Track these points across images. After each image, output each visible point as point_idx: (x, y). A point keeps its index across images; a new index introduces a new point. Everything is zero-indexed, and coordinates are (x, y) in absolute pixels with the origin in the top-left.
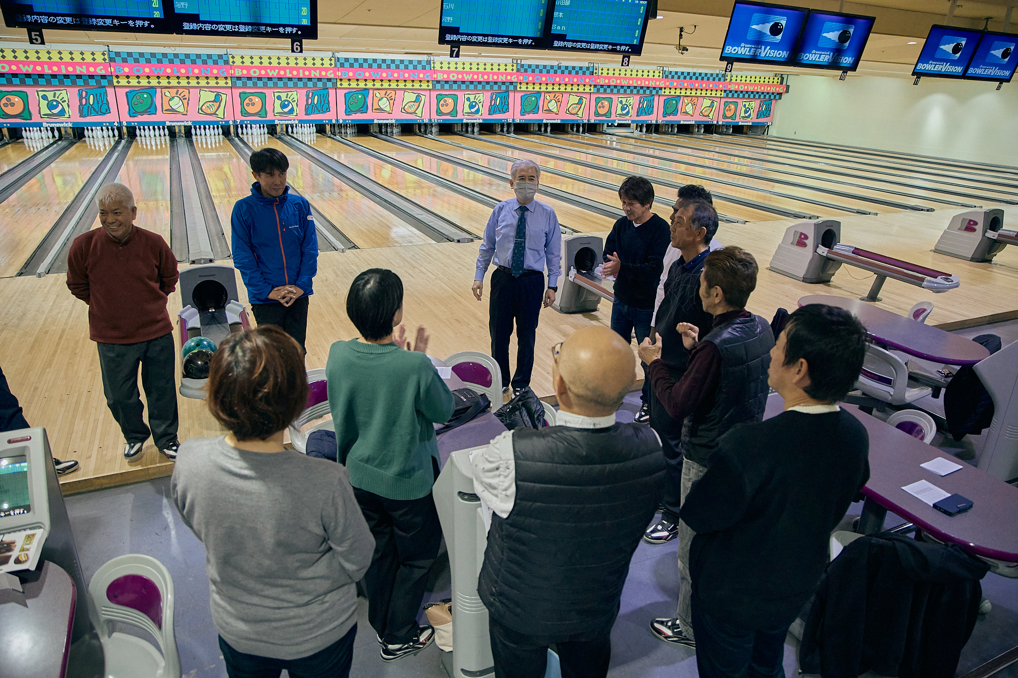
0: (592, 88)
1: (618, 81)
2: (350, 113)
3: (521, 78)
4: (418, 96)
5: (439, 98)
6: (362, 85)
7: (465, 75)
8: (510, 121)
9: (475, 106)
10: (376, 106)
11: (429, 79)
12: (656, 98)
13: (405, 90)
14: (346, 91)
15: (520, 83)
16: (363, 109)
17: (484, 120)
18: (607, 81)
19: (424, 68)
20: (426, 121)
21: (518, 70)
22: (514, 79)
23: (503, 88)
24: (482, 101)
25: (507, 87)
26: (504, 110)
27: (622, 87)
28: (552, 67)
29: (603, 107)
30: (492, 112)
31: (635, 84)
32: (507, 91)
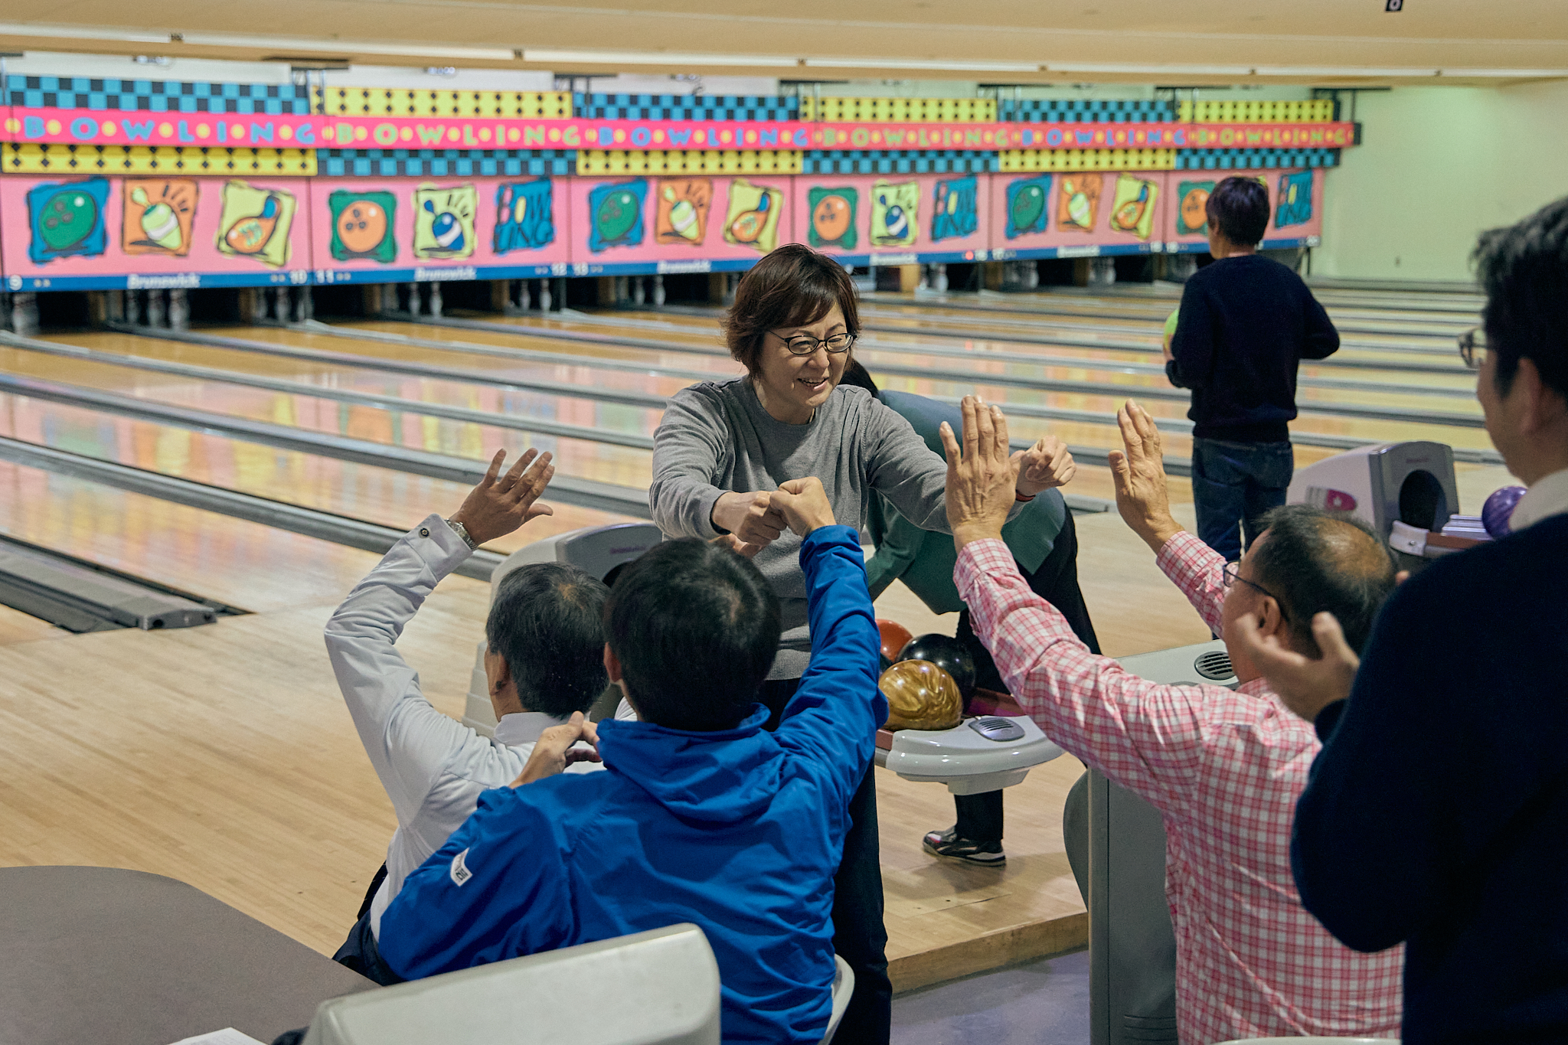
0: (799, 160)
1: (876, 137)
2: (47, 256)
3: (591, 135)
4: (272, 199)
5: (337, 203)
6: (87, 163)
7: (420, 129)
8: (560, 270)
9: (447, 228)
10: (132, 234)
11: (309, 141)
12: (983, 183)
13: (226, 179)
14: (33, 184)
15: (587, 153)
16: (92, 240)
17: (479, 270)
18: (842, 137)
19: (287, 108)
20: (299, 277)
21: (578, 112)
22: (570, 138)
23: (537, 167)
24: (470, 210)
25: (548, 165)
26: (540, 236)
27: (885, 153)
28: (677, 100)
29: (832, 217)
30: (504, 242)
31: (924, 144)
32: (547, 177)
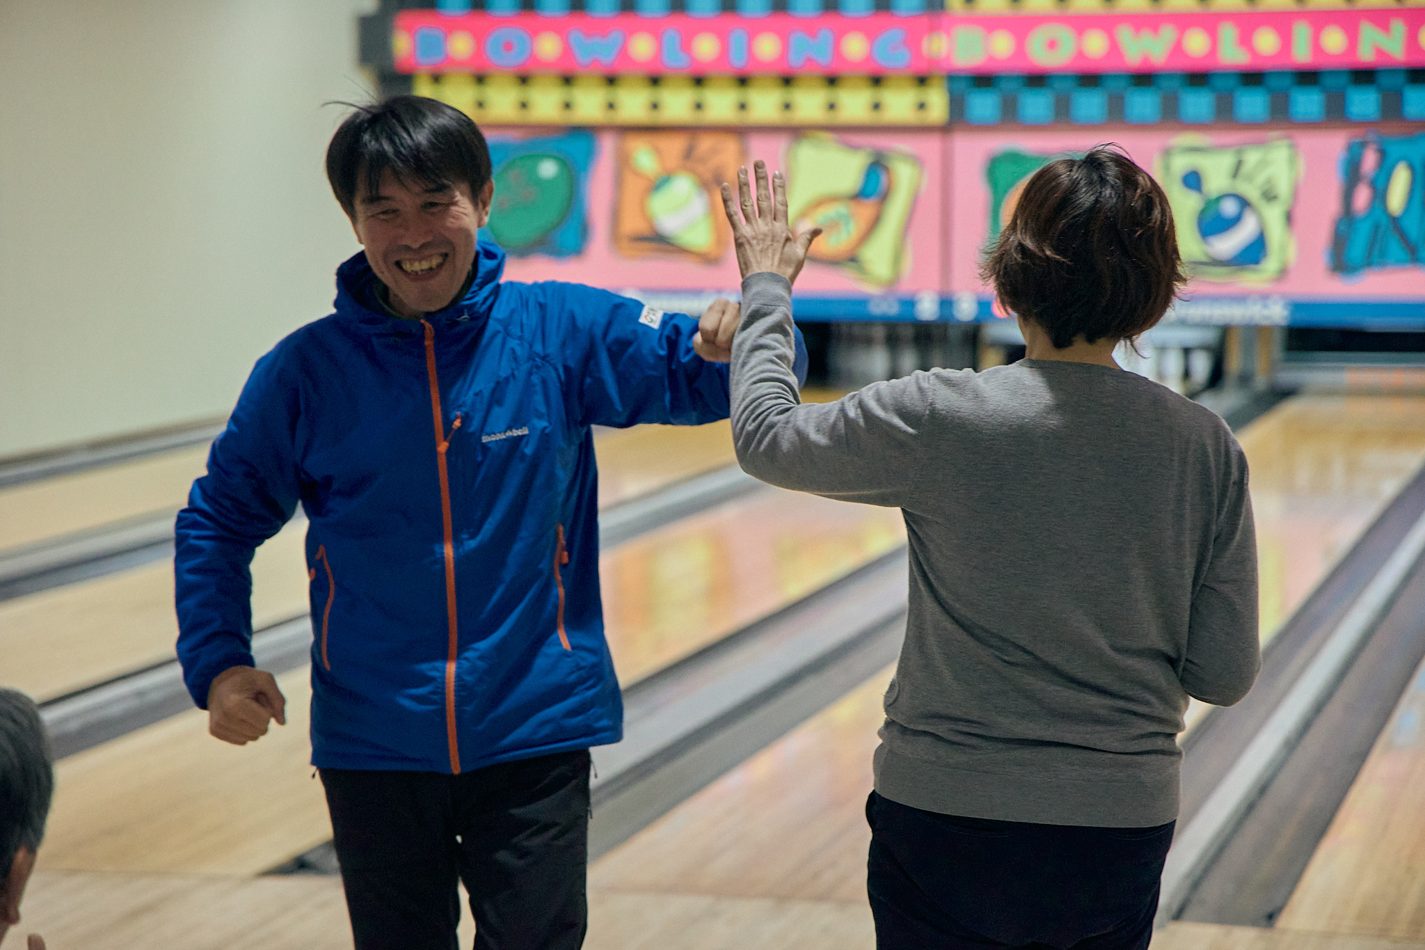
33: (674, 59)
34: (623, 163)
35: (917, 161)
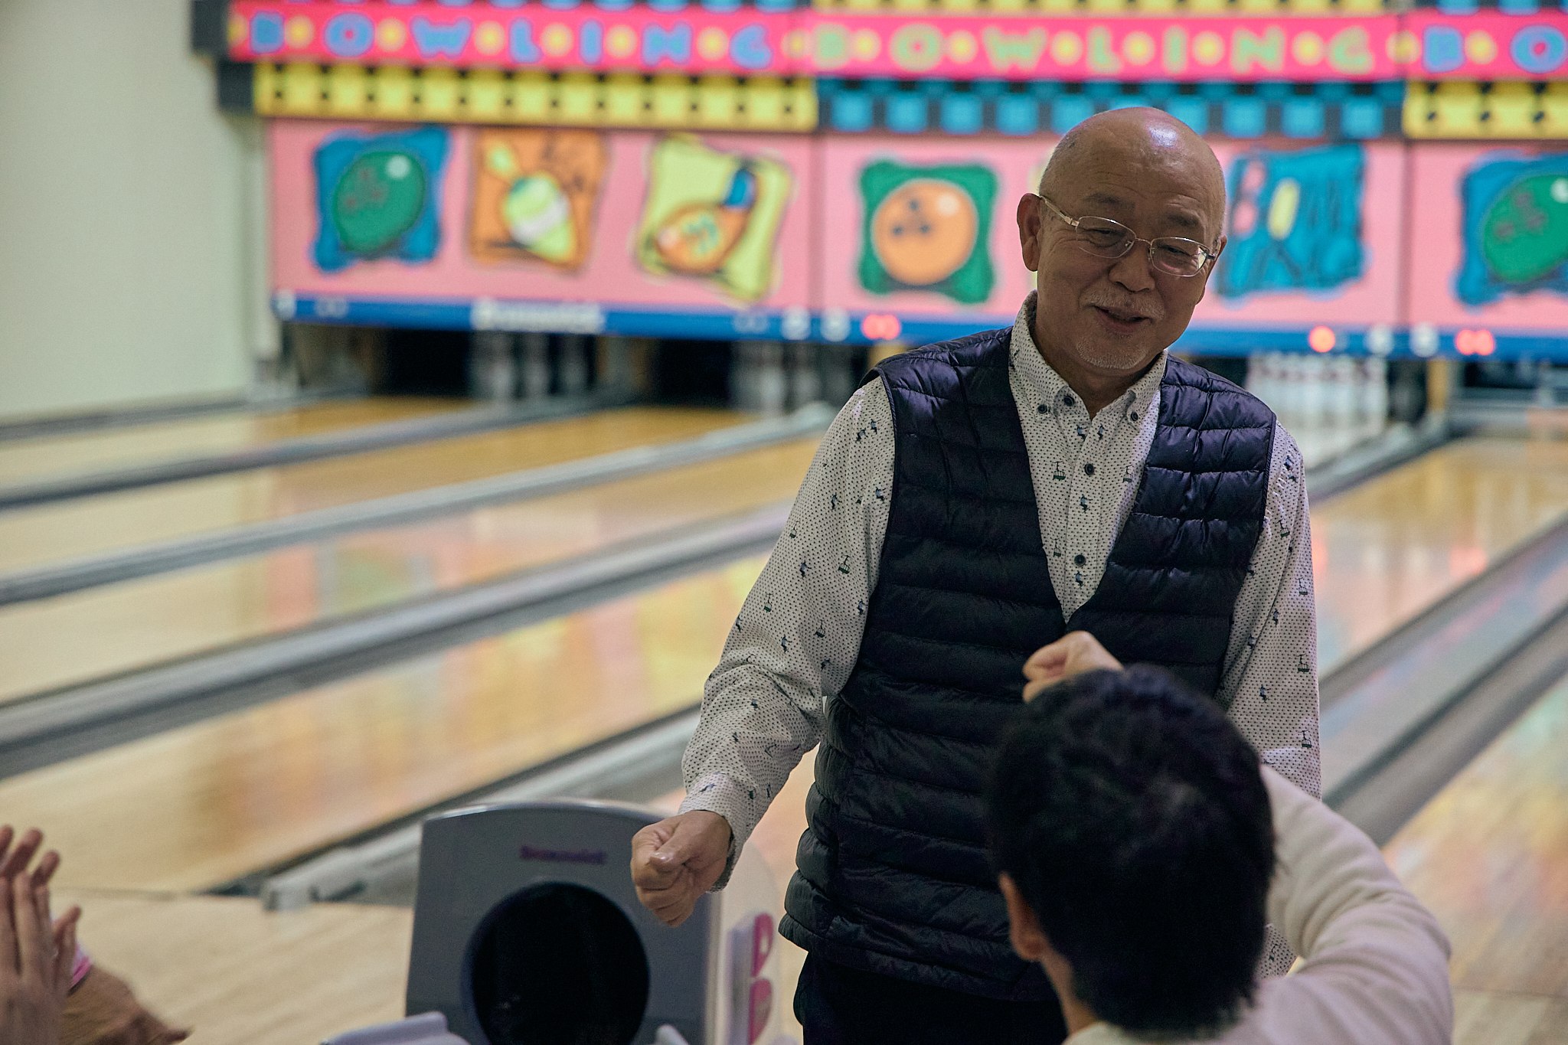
33: (523, 52)
34: (479, 164)
35: (786, 166)
